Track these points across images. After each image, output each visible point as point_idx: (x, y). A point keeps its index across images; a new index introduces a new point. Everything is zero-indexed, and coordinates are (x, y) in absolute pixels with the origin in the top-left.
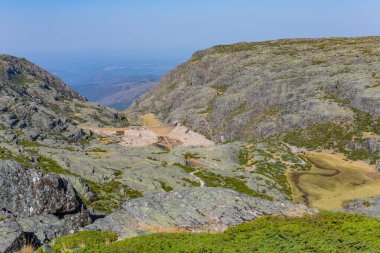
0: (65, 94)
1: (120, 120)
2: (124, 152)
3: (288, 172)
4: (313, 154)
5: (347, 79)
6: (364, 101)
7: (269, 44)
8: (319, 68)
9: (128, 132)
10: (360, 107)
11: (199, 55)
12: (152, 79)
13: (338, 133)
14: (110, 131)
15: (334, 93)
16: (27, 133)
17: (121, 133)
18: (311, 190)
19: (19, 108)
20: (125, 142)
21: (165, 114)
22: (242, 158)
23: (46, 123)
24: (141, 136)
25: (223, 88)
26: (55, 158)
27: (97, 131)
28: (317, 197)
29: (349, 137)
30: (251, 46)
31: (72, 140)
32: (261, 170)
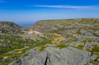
0: (19, 27)
1: (27, 30)
3: (50, 36)
4: (53, 34)
5: (57, 25)
6: (59, 27)
7: (46, 20)
8: (53, 23)
9: (29, 32)
10: (58, 28)
11: (37, 22)
12: (31, 25)
13: (56, 31)
14: (26, 32)
15: (55, 26)
16: (15, 33)
17: (28, 32)
18: (54, 38)
19: (13, 29)
20: (29, 33)
21: (33, 29)
22: (45, 35)
23: (17, 31)
24: (31, 32)
25: (41, 26)
26: (20, 36)
27: (24, 32)
28: (54, 39)
29: (57, 32)
30: (44, 21)
31: (21, 33)
32: (47, 36)
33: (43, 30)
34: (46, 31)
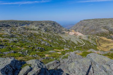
0: (61, 27)
1: (69, 31)
2: (70, 35)
3: (96, 40)
4: (101, 37)
6: (111, 29)
7: (93, 19)
8: (102, 23)
9: (70, 32)
11: (81, 21)
13: (106, 34)
14: (67, 32)
15: (105, 28)
16: (56, 32)
17: (69, 33)
18: (101, 43)
19: (55, 29)
20: (70, 34)
21: (75, 30)
22: (89, 38)
23: (59, 31)
24: (72, 33)
25: (85, 26)
26: (61, 36)
27: (65, 32)
28: (102, 45)
29: (108, 35)
30: (90, 20)
31: (62, 33)
32: (92, 40)
33: (87, 31)
34: (91, 32)
